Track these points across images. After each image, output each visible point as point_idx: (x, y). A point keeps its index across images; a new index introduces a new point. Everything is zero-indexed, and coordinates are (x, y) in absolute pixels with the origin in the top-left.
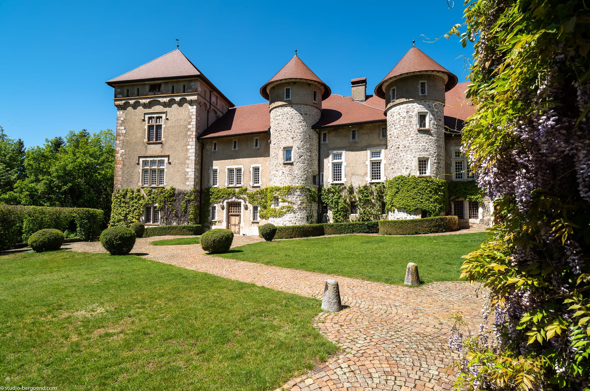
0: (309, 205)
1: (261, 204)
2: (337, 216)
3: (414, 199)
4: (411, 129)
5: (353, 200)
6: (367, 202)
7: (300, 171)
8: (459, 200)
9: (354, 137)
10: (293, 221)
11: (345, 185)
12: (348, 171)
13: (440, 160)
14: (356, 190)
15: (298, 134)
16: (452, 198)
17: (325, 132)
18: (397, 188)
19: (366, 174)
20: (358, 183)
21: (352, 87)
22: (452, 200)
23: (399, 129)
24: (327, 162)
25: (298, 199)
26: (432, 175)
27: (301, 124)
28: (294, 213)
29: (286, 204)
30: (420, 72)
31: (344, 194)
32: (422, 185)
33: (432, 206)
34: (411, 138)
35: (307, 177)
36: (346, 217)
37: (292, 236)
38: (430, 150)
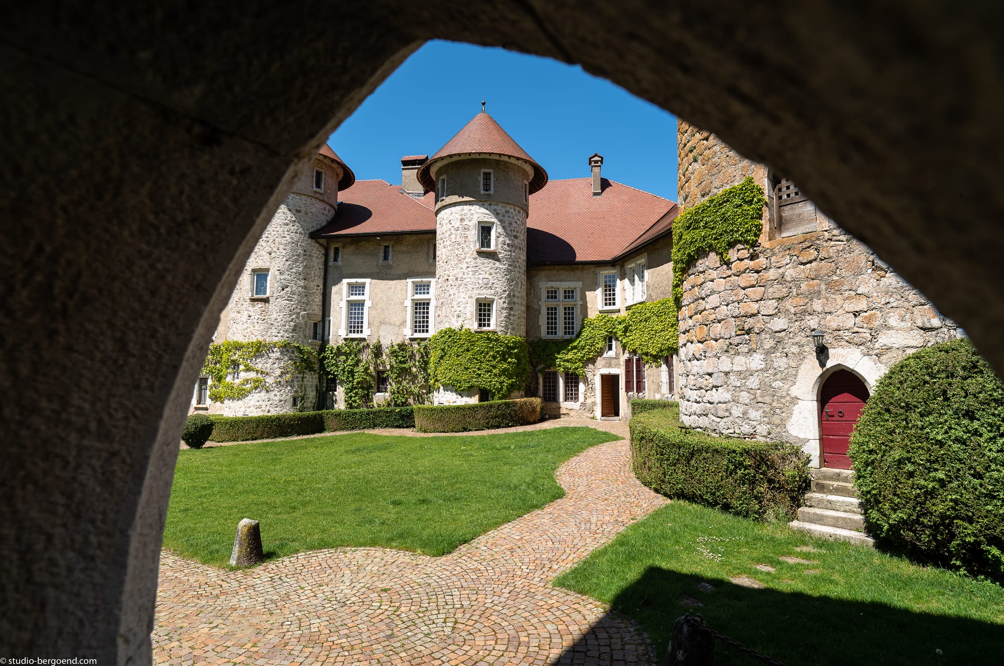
0: (297, 377)
1: (213, 373)
2: (351, 397)
3: (467, 369)
4: (466, 249)
5: (381, 368)
6: (404, 372)
7: (282, 314)
8: (550, 370)
9: (386, 258)
10: (264, 406)
11: (368, 341)
12: (374, 317)
13: (514, 303)
14: (386, 351)
15: (281, 247)
16: (540, 367)
17: (337, 246)
18: (443, 350)
19: (404, 323)
20: (389, 338)
21: (403, 169)
22: (540, 371)
23: (449, 248)
24: (339, 299)
25: (276, 365)
26: (499, 329)
27: (287, 228)
28: (267, 391)
29: (252, 375)
30: (480, 154)
31: (366, 356)
32: (481, 345)
33: (497, 381)
34: (467, 265)
35: (295, 326)
36: (367, 398)
37: (255, 435)
38: (497, 286)
